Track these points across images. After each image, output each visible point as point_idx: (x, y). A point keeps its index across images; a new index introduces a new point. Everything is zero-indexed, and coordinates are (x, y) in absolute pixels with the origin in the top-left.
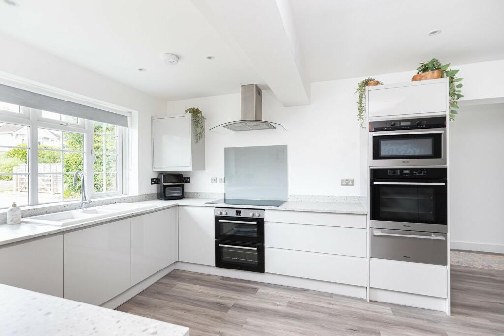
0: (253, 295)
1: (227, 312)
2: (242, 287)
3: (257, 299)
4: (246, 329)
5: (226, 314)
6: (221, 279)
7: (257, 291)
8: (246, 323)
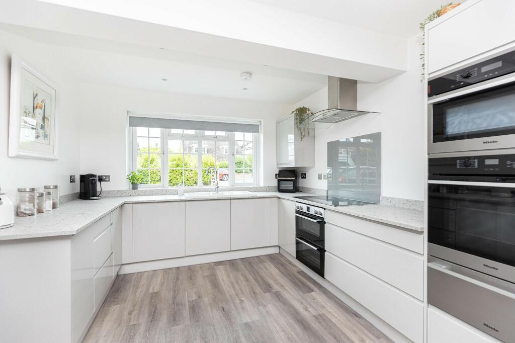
0: (301, 293)
1: (265, 293)
2: (303, 284)
3: (300, 297)
4: (258, 309)
5: (263, 293)
6: (298, 272)
7: (310, 292)
8: (264, 306)
